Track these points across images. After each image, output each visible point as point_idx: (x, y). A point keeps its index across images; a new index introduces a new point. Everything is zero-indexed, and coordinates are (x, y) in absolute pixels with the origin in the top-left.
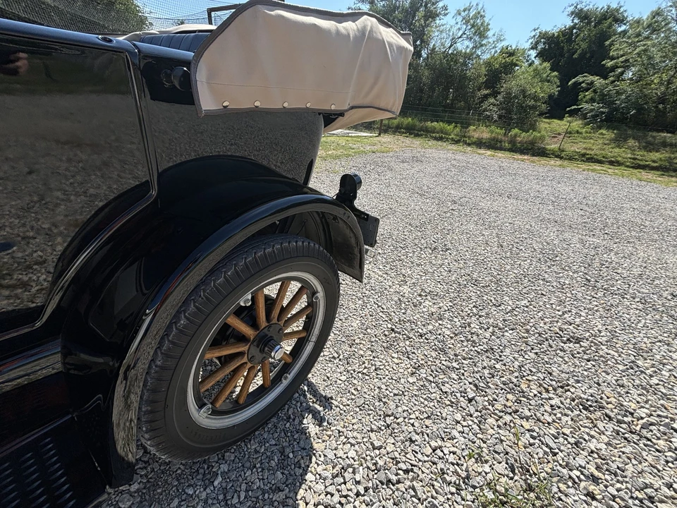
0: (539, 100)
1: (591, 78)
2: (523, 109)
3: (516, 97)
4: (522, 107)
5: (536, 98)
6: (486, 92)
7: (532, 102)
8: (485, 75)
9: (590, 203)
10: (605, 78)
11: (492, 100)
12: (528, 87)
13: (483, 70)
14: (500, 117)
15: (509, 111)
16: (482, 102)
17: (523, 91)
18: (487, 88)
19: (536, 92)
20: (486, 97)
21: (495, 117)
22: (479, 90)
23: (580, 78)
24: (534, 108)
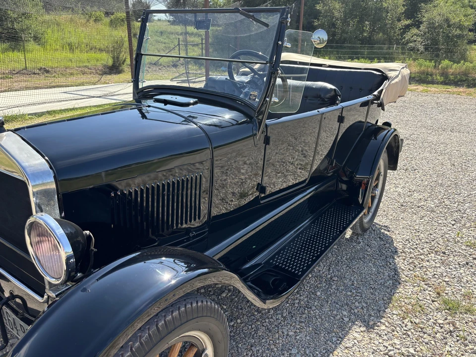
0: (465, 28)
3: (440, 26)
4: (448, 37)
5: (461, 27)
6: (408, 22)
7: (458, 32)
8: (403, 5)
11: (414, 31)
12: (450, 16)
14: (426, 49)
15: (435, 42)
16: (404, 33)
17: (447, 20)
18: (407, 18)
19: (460, 20)
20: (408, 27)
21: (421, 48)
22: (399, 20)
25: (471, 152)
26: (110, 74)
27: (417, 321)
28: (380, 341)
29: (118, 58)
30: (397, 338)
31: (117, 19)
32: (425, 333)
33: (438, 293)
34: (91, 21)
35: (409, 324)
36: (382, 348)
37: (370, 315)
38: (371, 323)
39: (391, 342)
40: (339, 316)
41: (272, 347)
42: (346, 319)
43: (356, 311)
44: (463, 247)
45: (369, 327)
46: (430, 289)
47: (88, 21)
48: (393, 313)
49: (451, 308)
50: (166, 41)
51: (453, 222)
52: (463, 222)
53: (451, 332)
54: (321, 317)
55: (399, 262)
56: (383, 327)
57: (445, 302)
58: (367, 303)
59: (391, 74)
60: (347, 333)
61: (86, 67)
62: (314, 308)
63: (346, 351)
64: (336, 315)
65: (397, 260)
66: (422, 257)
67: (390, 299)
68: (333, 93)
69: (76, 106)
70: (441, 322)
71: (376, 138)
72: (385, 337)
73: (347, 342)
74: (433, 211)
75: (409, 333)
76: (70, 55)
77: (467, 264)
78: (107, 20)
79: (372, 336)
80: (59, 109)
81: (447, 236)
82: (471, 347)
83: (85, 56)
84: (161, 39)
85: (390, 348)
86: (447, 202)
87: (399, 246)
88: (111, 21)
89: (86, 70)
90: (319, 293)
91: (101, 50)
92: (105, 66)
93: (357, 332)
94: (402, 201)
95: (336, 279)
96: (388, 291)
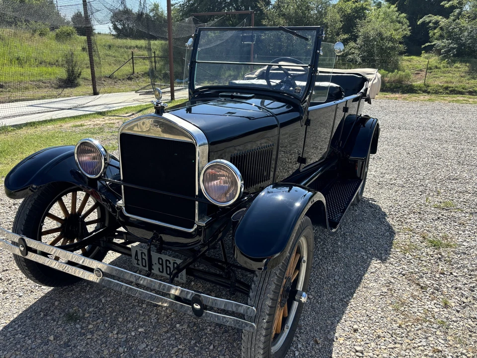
0: (396, 41)
1: (435, 18)
2: (383, 51)
3: (374, 39)
4: (382, 49)
5: (391, 39)
6: (346, 36)
7: (390, 44)
8: (341, 21)
9: (457, 126)
10: (447, 18)
11: (352, 44)
12: (383, 30)
13: (338, 17)
14: (363, 60)
15: (371, 54)
17: (380, 34)
18: (345, 33)
19: (391, 34)
20: (346, 41)
22: (338, 35)
23: (426, 18)
24: (393, 48)
25: (419, 143)
26: (66, 87)
27: (415, 254)
28: (394, 267)
29: (73, 71)
30: (404, 265)
31: (63, 33)
32: (422, 261)
33: (423, 237)
34: (36, 35)
35: (410, 256)
36: (396, 271)
37: (381, 253)
38: (384, 258)
39: (401, 267)
40: (359, 256)
41: (320, 277)
42: (365, 257)
43: (370, 252)
44: (433, 209)
45: (384, 261)
46: (417, 235)
47: (33, 34)
48: (396, 251)
49: (436, 245)
50: (116, 54)
51: (420, 193)
52: (427, 193)
53: (440, 258)
54: (347, 258)
55: (389, 220)
56: (392, 260)
57: (431, 242)
58: (376, 247)
59: (368, 77)
60: (369, 265)
61: (40, 81)
62: (340, 252)
63: (372, 274)
64: (358, 255)
65: (388, 220)
66: (405, 216)
67: (392, 243)
68: (338, 90)
69: (54, 117)
70: (431, 253)
71: (364, 126)
72: (396, 265)
73: (370, 270)
74: (403, 187)
75: (412, 261)
76: (21, 70)
77: (439, 218)
78: (52, 34)
79: (387, 265)
80: (37, 120)
81: (418, 202)
82: (455, 266)
83: (36, 70)
84: (110, 53)
85: (401, 270)
86: (412, 180)
87: (387, 211)
88: (57, 34)
89: (41, 84)
90: (339, 243)
91: (51, 64)
92: (60, 80)
93: (375, 264)
94: (378, 181)
95: (348, 234)
96: (388, 238)
